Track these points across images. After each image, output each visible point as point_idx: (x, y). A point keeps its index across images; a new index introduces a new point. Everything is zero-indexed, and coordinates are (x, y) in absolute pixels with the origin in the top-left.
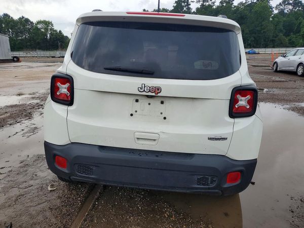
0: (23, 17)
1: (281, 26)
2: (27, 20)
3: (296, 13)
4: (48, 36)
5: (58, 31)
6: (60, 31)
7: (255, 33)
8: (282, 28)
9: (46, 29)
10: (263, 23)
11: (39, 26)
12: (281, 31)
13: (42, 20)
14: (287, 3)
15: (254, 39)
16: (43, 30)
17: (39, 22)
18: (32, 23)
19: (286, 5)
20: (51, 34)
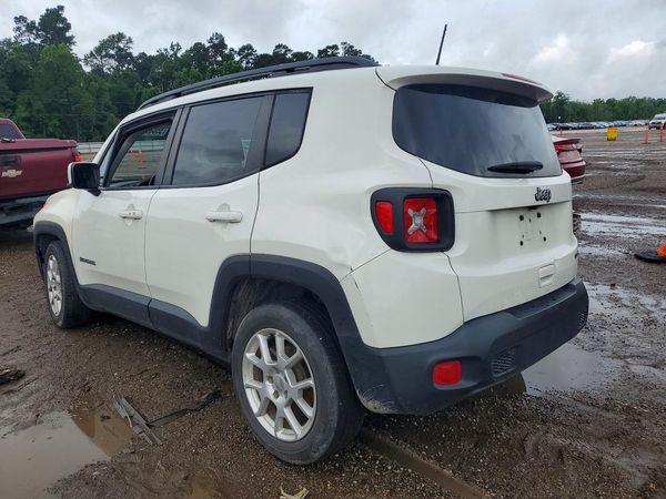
1: (106, 99)
3: (126, 74)
7: (59, 112)
8: (110, 102)
10: (71, 90)
12: (108, 108)
14: (104, 53)
15: (58, 123)
19: (105, 56)
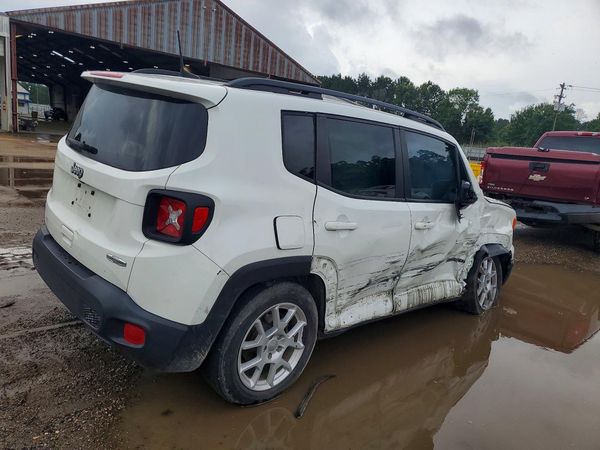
0: (430, 83)
2: (435, 89)
4: (464, 118)
5: (484, 110)
6: (489, 110)
9: (463, 106)
11: (452, 99)
13: (461, 87)
16: (457, 107)
17: (453, 93)
18: (442, 93)
20: (470, 115)
